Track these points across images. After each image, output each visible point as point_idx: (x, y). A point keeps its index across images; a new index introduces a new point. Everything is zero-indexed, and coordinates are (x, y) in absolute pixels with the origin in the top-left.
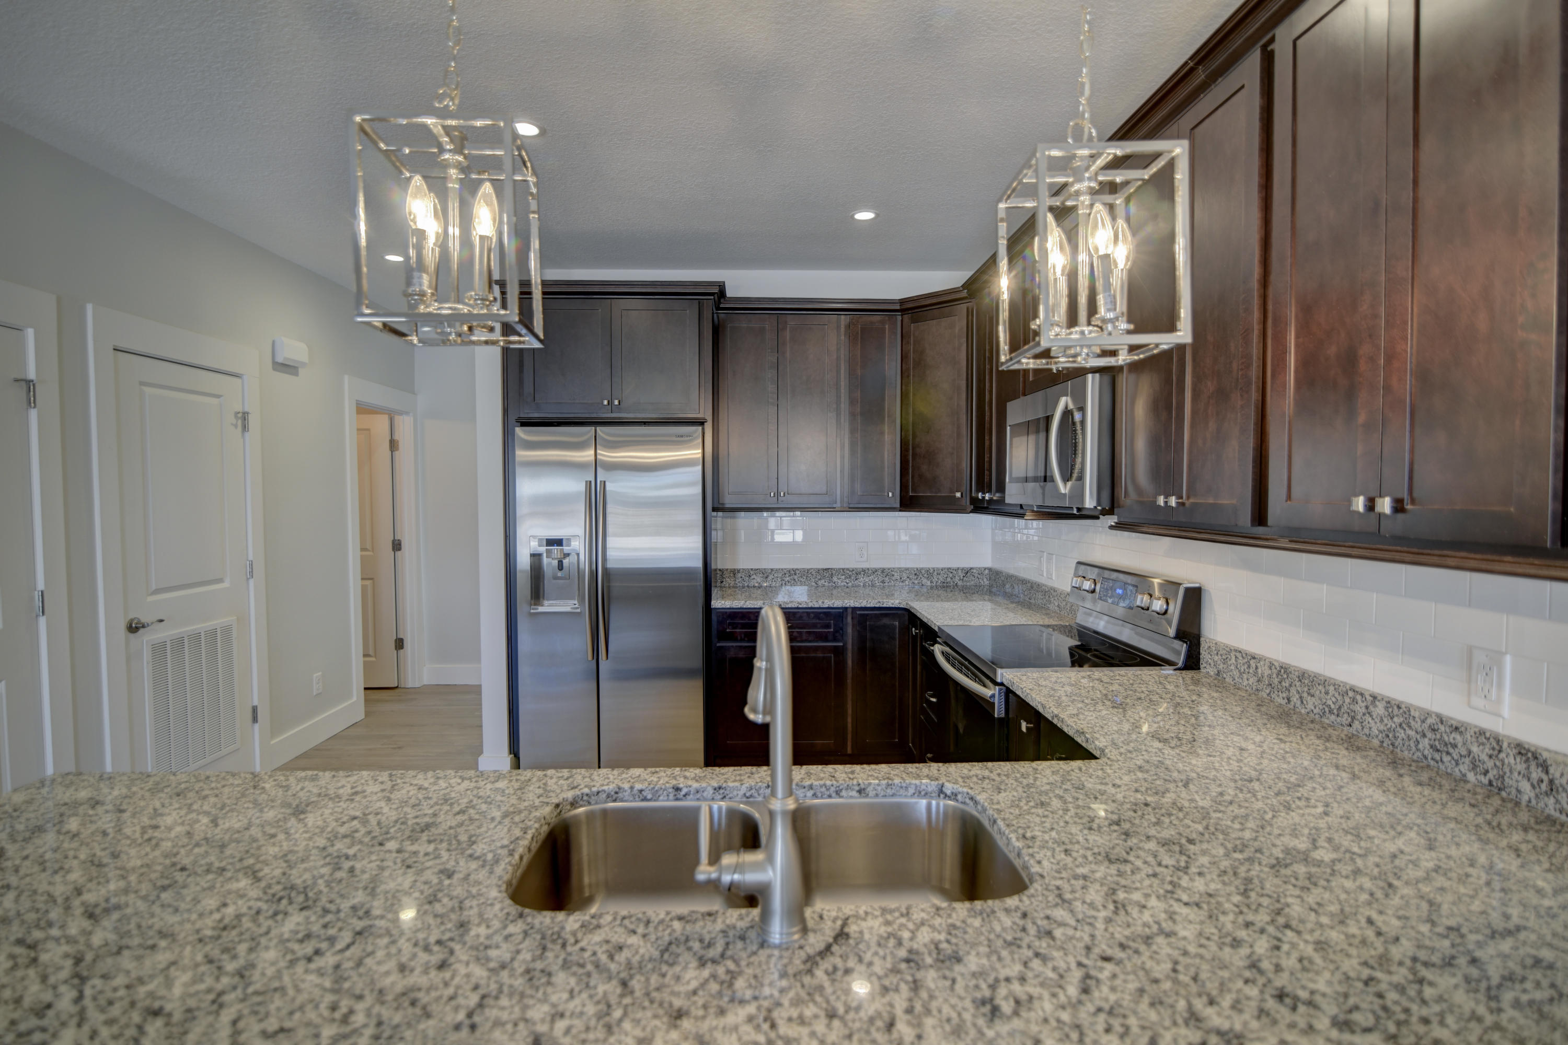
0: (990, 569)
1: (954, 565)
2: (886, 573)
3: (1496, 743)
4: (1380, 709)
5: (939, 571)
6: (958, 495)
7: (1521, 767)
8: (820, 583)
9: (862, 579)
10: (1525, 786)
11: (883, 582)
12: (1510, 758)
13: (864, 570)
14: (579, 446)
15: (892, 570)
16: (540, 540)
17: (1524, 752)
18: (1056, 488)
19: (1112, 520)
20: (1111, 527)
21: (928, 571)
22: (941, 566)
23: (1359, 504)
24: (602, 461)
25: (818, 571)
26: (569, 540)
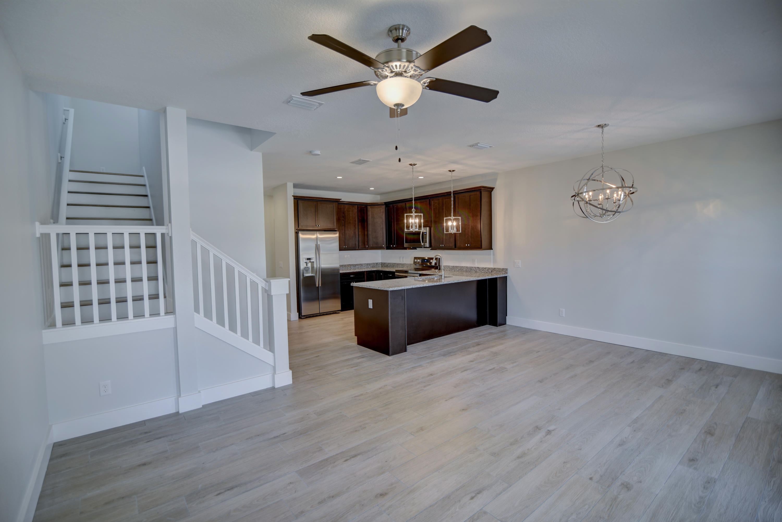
0: (382, 263)
1: (374, 262)
2: (361, 265)
3: (475, 268)
4: (465, 268)
5: (372, 264)
6: (383, 246)
7: (478, 269)
8: (348, 268)
9: (357, 267)
10: (478, 271)
11: (361, 267)
12: (477, 269)
13: (357, 264)
14: (314, 234)
15: (363, 264)
16: (306, 259)
17: (478, 268)
18: (421, 244)
19: (431, 248)
20: (431, 250)
21: (369, 264)
22: (372, 263)
23: (467, 245)
24: (319, 237)
25: (348, 265)
26: (312, 258)
